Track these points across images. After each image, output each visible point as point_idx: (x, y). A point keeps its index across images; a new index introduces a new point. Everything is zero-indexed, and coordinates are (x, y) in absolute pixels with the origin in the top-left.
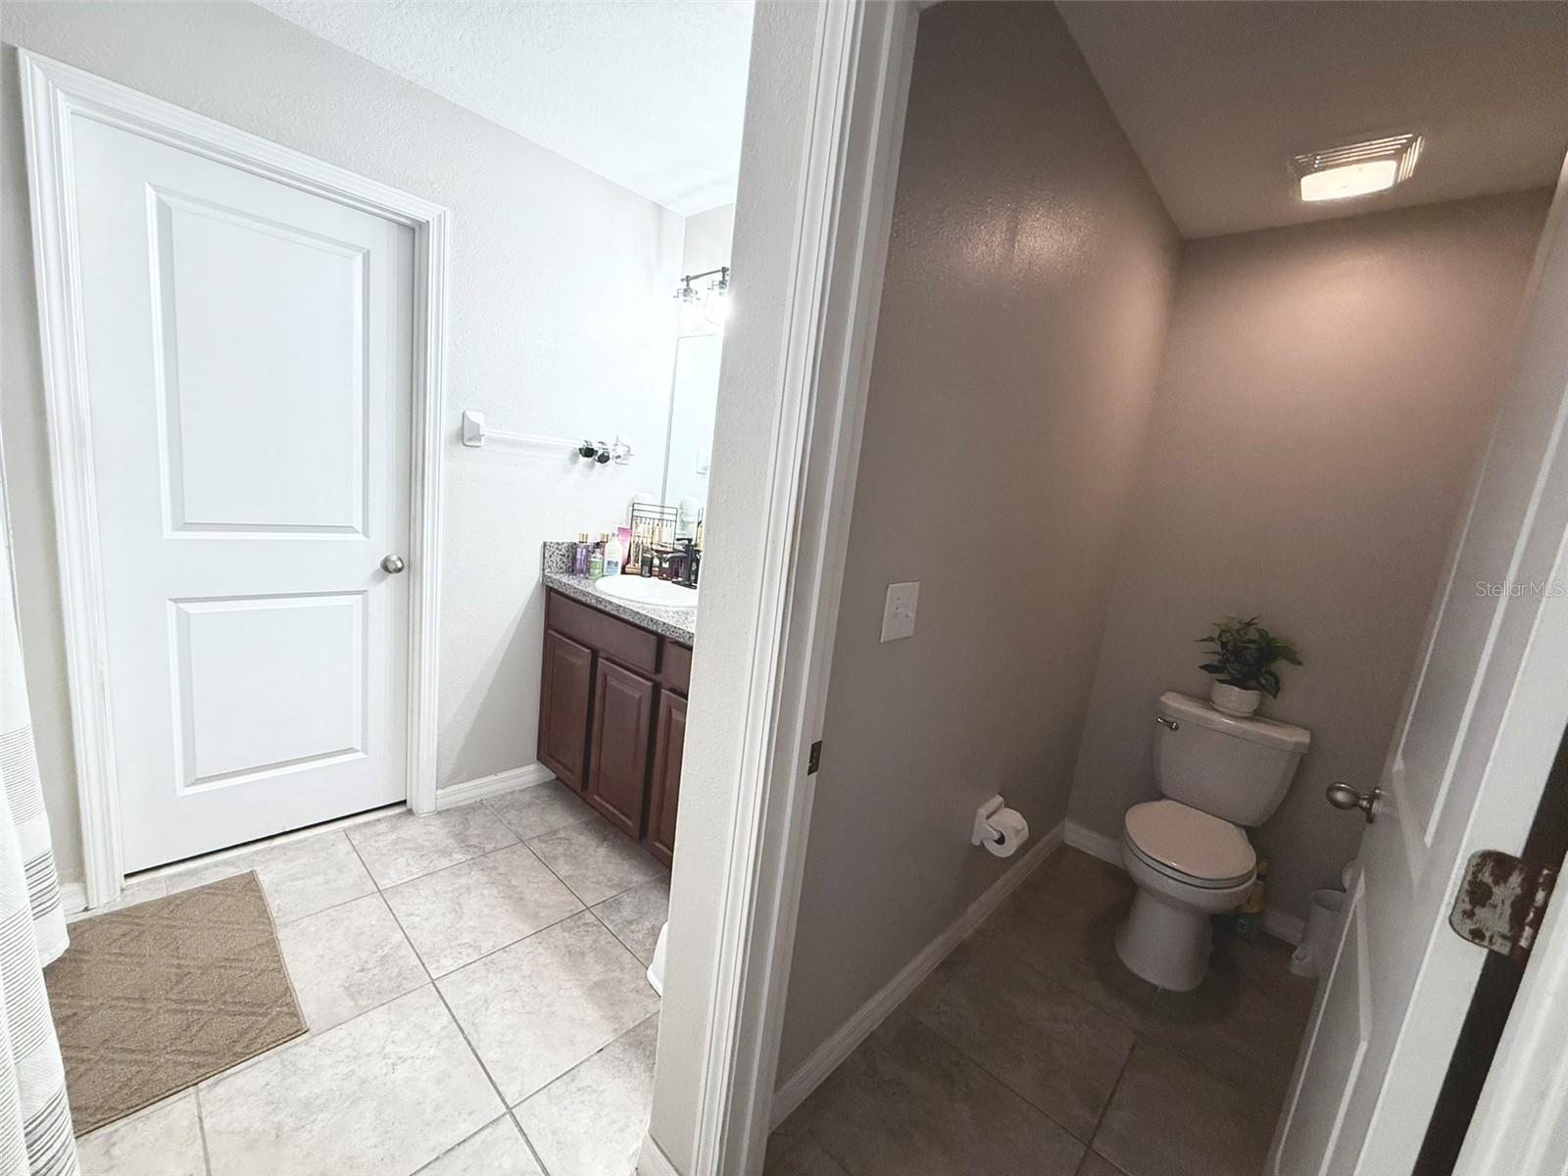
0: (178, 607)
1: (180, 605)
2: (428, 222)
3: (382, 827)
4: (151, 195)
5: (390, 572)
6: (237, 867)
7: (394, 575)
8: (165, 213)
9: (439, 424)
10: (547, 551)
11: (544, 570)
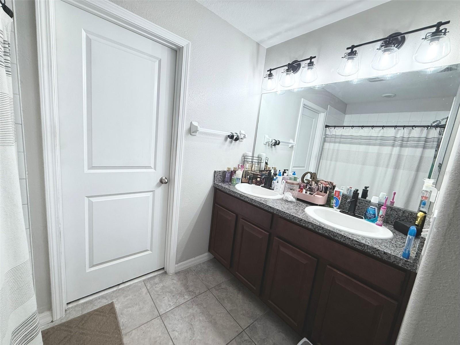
0: (89, 199)
1: (90, 198)
2: (183, 47)
3: (157, 280)
4: (84, 34)
5: (163, 183)
6: (107, 299)
7: (164, 184)
8: (89, 42)
9: (183, 127)
10: (216, 174)
11: (214, 181)
